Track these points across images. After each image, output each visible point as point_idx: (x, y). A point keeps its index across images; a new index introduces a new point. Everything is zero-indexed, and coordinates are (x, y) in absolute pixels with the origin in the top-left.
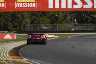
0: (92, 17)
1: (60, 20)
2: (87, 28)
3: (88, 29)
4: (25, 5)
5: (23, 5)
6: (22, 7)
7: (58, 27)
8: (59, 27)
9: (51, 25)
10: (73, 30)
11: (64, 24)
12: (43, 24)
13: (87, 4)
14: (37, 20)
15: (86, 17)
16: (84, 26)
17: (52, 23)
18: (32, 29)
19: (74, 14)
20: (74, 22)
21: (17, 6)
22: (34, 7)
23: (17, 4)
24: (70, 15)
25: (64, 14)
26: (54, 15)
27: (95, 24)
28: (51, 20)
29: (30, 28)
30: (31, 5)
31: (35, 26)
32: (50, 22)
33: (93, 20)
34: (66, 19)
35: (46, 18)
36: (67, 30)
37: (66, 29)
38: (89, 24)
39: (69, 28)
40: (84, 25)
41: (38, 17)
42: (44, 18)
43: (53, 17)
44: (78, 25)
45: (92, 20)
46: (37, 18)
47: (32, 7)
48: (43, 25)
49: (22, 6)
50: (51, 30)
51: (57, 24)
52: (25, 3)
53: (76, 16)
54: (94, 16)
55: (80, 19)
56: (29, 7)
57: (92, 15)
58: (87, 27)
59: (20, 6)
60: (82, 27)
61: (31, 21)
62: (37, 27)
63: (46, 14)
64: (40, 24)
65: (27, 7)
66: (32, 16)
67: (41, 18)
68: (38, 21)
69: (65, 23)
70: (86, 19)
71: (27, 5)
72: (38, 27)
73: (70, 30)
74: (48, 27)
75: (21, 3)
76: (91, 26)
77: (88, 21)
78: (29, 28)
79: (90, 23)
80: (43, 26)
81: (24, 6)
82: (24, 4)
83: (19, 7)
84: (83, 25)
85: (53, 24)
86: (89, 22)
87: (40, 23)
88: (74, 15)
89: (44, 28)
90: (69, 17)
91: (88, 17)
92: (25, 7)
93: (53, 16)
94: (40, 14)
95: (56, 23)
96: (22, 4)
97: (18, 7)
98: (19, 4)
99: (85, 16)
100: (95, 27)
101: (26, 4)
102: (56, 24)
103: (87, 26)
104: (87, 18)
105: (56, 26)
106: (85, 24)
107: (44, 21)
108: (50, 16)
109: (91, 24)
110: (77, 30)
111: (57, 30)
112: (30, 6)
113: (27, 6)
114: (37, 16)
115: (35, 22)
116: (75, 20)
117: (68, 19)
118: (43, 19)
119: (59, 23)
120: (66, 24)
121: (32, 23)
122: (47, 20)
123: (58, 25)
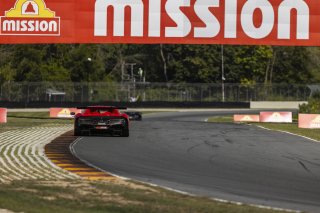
0: (187, 64)
1: (98, 71)
2: (174, 95)
3: (177, 99)
4: (27, 24)
5: (21, 27)
6: (20, 32)
7: (92, 92)
8: (95, 92)
9: (72, 84)
10: (134, 100)
11: (108, 83)
12: (50, 80)
13: (204, 25)
14: (33, 70)
15: (171, 65)
16: (164, 90)
17: (74, 79)
18: (20, 96)
19: (137, 55)
20: (138, 78)
21: (4, 29)
22: (53, 32)
23: (5, 22)
24: (126, 57)
25: (109, 56)
26: (81, 57)
27: (195, 84)
28: (74, 71)
29: (14, 94)
30: (44, 26)
31: (27, 86)
32: (69, 78)
33: (191, 72)
34: (115, 69)
35: (59, 65)
36: (118, 100)
37: (115, 96)
38: (178, 85)
39: (122, 93)
40: (166, 87)
41: (38, 63)
42: (53, 66)
43: (79, 63)
44: (146, 86)
45: (189, 74)
46: (34, 64)
47: (47, 32)
48: (51, 84)
49: (18, 30)
50: (72, 100)
51: (90, 84)
52: (28, 19)
53: (142, 61)
54: (193, 61)
55: (153, 69)
56: (40, 32)
57: (188, 59)
58: (172, 91)
59: (14, 29)
60: (158, 91)
61: (15, 74)
62: (32, 89)
63: (60, 53)
64: (43, 82)
65: (34, 32)
66: (20, 60)
67: (44, 66)
68: (37, 72)
69: (112, 79)
70: (172, 71)
71: (34, 25)
72: (36, 91)
73: (125, 100)
74: (63, 90)
75: (15, 19)
76: (184, 90)
77: (177, 75)
78: (11, 92)
79: (183, 80)
80: (50, 87)
81: (25, 29)
82: (23, 23)
83: (11, 32)
84: (163, 87)
85: (78, 84)
86: (178, 78)
87: (41, 80)
88: (138, 59)
89: (53, 92)
90: (122, 64)
91: (177, 63)
92: (27, 32)
93: (80, 59)
94: (43, 53)
95: (88, 81)
96: (18, 22)
97: (7, 32)
98: (9, 22)
99: (166, 61)
100: (195, 91)
101: (30, 23)
102: (86, 83)
103: (175, 89)
104: (175, 67)
105: (86, 89)
106: (169, 85)
107: (53, 73)
108: (70, 60)
109: (184, 83)
110: (144, 100)
111: (90, 99)
112: (43, 30)
113: (32, 29)
114: (34, 60)
115: (29, 75)
116: (141, 72)
117: (120, 68)
118: (50, 67)
119: (94, 80)
120: (114, 83)
121: (19, 78)
122: (60, 72)
123: (94, 86)
